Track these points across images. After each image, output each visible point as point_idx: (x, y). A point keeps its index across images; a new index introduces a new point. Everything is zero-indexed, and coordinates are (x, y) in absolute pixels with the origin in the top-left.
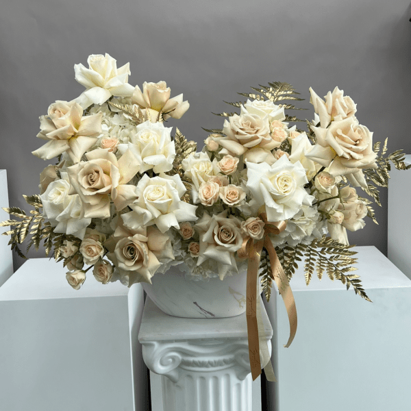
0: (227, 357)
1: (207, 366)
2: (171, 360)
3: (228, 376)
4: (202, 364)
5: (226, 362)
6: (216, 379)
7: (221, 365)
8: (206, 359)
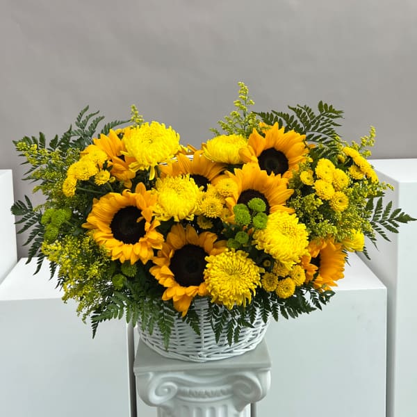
0: (225, 388)
1: (204, 397)
2: (166, 390)
3: (225, 406)
4: (199, 395)
5: (223, 393)
6: (213, 410)
7: (218, 396)
8: (203, 390)
